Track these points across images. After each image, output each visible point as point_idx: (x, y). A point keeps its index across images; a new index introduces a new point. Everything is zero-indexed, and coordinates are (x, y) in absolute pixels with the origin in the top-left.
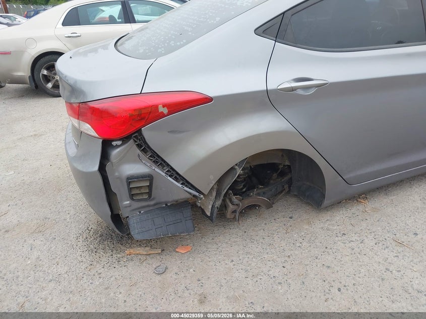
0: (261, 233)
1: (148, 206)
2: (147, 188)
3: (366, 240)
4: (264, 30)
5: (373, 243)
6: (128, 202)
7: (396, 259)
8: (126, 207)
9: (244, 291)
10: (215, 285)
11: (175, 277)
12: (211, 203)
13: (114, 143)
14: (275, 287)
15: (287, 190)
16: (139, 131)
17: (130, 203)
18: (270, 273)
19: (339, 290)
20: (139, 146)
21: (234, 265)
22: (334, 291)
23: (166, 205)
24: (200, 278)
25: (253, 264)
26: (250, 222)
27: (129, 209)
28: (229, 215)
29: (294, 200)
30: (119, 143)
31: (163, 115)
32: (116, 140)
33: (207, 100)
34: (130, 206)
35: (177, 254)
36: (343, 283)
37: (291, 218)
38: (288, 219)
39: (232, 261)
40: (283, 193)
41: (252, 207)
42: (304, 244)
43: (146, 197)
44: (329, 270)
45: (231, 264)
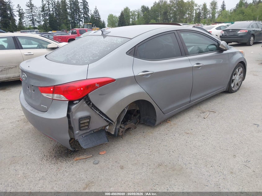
0: (134, 140)
1: (87, 133)
2: (87, 123)
3: (176, 135)
4: (130, 53)
5: (178, 135)
6: (78, 132)
7: (188, 138)
8: (77, 134)
9: (137, 161)
10: (124, 162)
11: (104, 163)
12: (115, 127)
13: (75, 102)
14: (149, 157)
15: (139, 121)
16: (87, 95)
17: (79, 132)
18: (145, 152)
19: (173, 152)
20: (87, 102)
21: (129, 153)
22: (171, 153)
23: (94, 132)
24: (116, 161)
25: (136, 151)
26: (127, 137)
27: (78, 135)
28: (120, 134)
29: (141, 126)
30: (77, 102)
31: (97, 88)
32: (76, 101)
33: (113, 80)
34: (78, 133)
35: (100, 155)
36: (173, 149)
37: (144, 132)
38: (143, 133)
39: (127, 152)
40: (137, 123)
41: (128, 129)
42: (153, 140)
43: (87, 127)
44: (166, 147)
45: (127, 153)
